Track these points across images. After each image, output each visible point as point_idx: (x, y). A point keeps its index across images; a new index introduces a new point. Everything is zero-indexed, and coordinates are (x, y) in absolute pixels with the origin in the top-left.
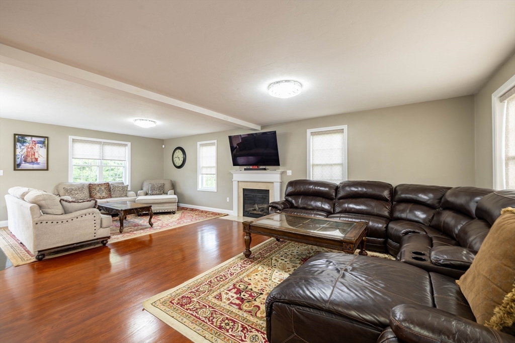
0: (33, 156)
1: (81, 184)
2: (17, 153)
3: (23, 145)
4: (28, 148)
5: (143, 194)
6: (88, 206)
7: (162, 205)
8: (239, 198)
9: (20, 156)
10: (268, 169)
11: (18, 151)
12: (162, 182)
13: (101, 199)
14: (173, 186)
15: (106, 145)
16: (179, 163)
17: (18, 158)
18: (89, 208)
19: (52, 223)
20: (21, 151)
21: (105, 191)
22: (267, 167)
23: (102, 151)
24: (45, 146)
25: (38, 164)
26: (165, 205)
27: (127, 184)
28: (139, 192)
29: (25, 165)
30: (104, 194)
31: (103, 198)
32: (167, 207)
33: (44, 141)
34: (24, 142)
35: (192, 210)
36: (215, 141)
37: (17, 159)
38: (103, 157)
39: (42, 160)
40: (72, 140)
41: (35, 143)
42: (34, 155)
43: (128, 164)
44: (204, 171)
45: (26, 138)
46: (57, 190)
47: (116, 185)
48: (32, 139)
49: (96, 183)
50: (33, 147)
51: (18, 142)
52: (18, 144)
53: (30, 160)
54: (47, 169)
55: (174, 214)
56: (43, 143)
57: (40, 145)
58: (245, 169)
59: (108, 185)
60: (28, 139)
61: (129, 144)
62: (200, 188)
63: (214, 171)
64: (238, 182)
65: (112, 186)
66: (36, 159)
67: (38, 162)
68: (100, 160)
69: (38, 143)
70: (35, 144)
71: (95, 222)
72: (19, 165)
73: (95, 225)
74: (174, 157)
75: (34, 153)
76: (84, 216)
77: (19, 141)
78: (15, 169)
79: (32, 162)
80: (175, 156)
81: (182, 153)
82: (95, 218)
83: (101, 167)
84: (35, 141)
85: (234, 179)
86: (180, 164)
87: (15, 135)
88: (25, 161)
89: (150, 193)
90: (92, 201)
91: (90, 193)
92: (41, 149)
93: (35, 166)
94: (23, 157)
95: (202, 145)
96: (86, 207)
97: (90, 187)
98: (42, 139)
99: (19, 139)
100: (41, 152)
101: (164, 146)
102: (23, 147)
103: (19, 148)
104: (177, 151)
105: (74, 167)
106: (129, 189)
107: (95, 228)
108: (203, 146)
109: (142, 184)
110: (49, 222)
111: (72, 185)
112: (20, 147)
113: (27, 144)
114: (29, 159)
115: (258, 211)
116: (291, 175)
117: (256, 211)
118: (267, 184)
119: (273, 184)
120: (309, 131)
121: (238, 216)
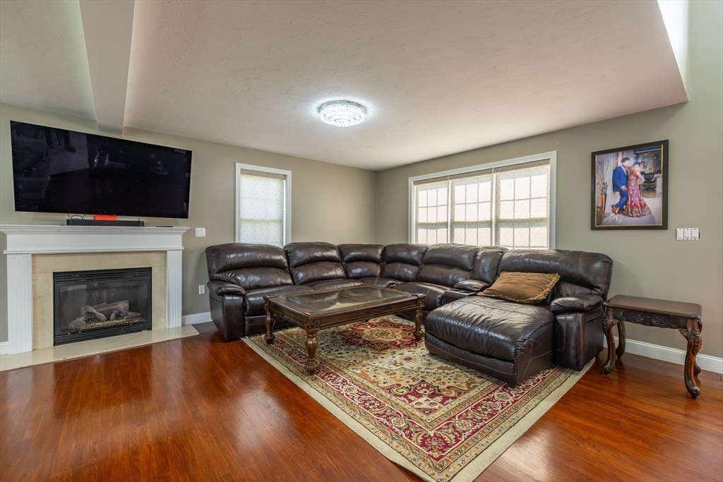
8: (35, 298)
58: (69, 222)
64: (34, 255)
85: (9, 250)
115: (108, 319)
116: (204, 235)
117: (100, 321)
118: (144, 254)
119: (163, 255)
120: (239, 166)
121: (34, 350)
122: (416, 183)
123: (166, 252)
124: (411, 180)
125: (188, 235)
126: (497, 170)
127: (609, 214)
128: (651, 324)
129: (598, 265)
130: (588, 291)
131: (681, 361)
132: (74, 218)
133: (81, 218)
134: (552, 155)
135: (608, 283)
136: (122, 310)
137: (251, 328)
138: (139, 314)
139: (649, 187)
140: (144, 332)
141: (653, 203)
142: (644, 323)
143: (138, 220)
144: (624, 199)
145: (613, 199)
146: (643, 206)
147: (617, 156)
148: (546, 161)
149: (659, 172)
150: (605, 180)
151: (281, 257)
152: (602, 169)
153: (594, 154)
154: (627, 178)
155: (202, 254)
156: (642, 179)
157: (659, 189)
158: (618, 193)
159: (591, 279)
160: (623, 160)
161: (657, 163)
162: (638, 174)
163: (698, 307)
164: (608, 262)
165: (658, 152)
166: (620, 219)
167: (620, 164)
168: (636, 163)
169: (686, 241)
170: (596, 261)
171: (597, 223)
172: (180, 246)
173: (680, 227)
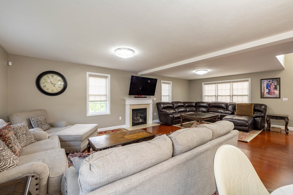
16: (53, 89)
36: (109, 76)
62: (89, 114)
64: (130, 105)
86: (56, 91)
101: (10, 64)
116: (156, 100)
118: (145, 105)
120: (162, 81)
121: (130, 127)
122: (204, 84)
123: (149, 104)
124: (203, 83)
125: (153, 100)
126: (232, 82)
127: (265, 94)
128: (277, 119)
129: (263, 107)
130: (261, 113)
131: (284, 129)
134: (250, 79)
135: (266, 111)
137: (175, 123)
138: (144, 120)
139: (276, 88)
140: (145, 124)
141: (277, 92)
142: (276, 119)
144: (269, 91)
145: (267, 91)
146: (274, 93)
147: (267, 80)
148: (248, 81)
149: (278, 85)
150: (264, 86)
151: (171, 105)
152: (263, 83)
153: (261, 80)
154: (270, 86)
155: (156, 105)
156: (274, 86)
157: (278, 89)
158: (268, 89)
159: (262, 110)
160: (269, 82)
161: (278, 83)
162: (273, 85)
163: (288, 116)
164: (266, 106)
165: (278, 80)
166: (268, 96)
167: (268, 83)
168: (272, 82)
169: (285, 101)
170: (263, 106)
171: (262, 97)
172: (152, 103)
173: (284, 98)
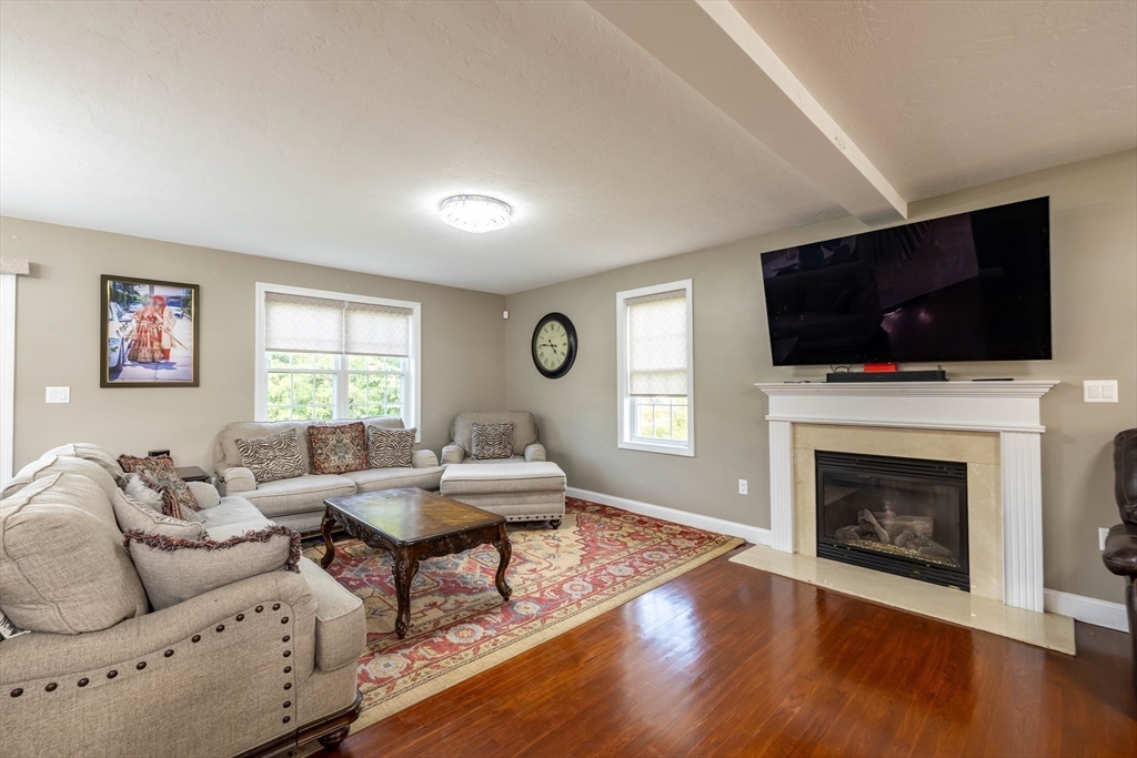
0: (156, 343)
1: (287, 426)
2: (112, 334)
3: (127, 310)
4: (142, 318)
5: (456, 457)
6: (258, 565)
7: (520, 500)
8: (796, 483)
9: (119, 344)
10: (956, 376)
11: (114, 326)
12: (506, 418)
13: (340, 473)
14: (539, 432)
15: (355, 309)
16: (553, 360)
17: (114, 350)
18: (262, 572)
19: (52, 688)
20: (122, 328)
21: (354, 448)
22: (947, 367)
23: (346, 329)
24: (190, 312)
25: (170, 366)
26: (530, 499)
27: (413, 427)
28: (444, 450)
29: (132, 372)
30: (349, 459)
31: (348, 470)
32: (536, 507)
33: (190, 299)
34: (132, 301)
35: (603, 510)
36: (687, 284)
37: (109, 351)
38: (347, 345)
39: (181, 355)
40: (264, 295)
41: (162, 303)
42: (160, 340)
43: (413, 366)
44: (641, 385)
45: (136, 288)
46: (221, 444)
47: (384, 429)
48: (152, 290)
49: (328, 422)
50: (157, 316)
51: (112, 300)
52: (114, 308)
53: (148, 355)
54: (196, 383)
55: (555, 528)
56: (182, 303)
57: (175, 310)
58: (831, 378)
59: (359, 427)
60: (143, 291)
61: (417, 307)
62: (626, 439)
63: (681, 384)
64: (793, 424)
65: (371, 433)
66: (166, 353)
67: (171, 360)
68: (340, 356)
69: (171, 304)
70: (163, 306)
71: (287, 646)
72: (116, 371)
73: (289, 661)
74: (538, 345)
75: (160, 333)
76: (231, 624)
77: (115, 297)
78: (104, 384)
79: (153, 363)
80: (540, 341)
81: (562, 330)
82: (287, 630)
83: (342, 376)
84: (160, 298)
85: (771, 415)
86: (557, 365)
87: (104, 278)
88: (134, 359)
89: (474, 451)
90: (275, 538)
91: (312, 455)
92: (178, 320)
93: (163, 374)
94: (126, 344)
95: (631, 302)
96: (248, 570)
97: (310, 435)
98: (181, 293)
99: (117, 290)
100: (177, 331)
101: (506, 315)
102: (127, 316)
103: (116, 317)
104: (548, 326)
105: (270, 375)
106: (418, 439)
107: (289, 677)
108: (635, 304)
109: (452, 424)
110: (34, 690)
111: (261, 430)
112: (120, 315)
113: (139, 307)
114: (145, 353)
115: (892, 543)
116: (1116, 400)
117: (879, 541)
118: (948, 436)
119: (990, 440)
121: (796, 553)
125: (1059, 398)
132: (839, 370)
133: (846, 370)
136: (919, 534)
138: (946, 551)
143: (936, 369)
155: (1106, 448)
172: (1035, 425)
